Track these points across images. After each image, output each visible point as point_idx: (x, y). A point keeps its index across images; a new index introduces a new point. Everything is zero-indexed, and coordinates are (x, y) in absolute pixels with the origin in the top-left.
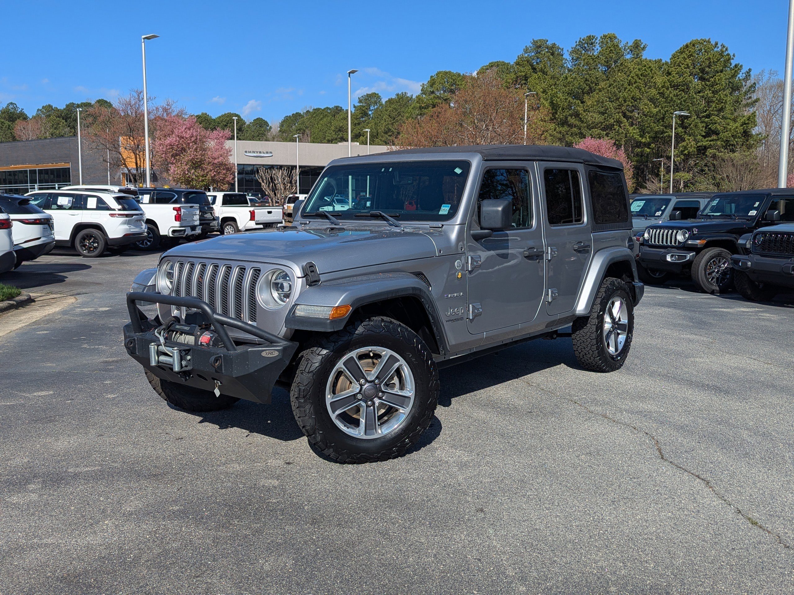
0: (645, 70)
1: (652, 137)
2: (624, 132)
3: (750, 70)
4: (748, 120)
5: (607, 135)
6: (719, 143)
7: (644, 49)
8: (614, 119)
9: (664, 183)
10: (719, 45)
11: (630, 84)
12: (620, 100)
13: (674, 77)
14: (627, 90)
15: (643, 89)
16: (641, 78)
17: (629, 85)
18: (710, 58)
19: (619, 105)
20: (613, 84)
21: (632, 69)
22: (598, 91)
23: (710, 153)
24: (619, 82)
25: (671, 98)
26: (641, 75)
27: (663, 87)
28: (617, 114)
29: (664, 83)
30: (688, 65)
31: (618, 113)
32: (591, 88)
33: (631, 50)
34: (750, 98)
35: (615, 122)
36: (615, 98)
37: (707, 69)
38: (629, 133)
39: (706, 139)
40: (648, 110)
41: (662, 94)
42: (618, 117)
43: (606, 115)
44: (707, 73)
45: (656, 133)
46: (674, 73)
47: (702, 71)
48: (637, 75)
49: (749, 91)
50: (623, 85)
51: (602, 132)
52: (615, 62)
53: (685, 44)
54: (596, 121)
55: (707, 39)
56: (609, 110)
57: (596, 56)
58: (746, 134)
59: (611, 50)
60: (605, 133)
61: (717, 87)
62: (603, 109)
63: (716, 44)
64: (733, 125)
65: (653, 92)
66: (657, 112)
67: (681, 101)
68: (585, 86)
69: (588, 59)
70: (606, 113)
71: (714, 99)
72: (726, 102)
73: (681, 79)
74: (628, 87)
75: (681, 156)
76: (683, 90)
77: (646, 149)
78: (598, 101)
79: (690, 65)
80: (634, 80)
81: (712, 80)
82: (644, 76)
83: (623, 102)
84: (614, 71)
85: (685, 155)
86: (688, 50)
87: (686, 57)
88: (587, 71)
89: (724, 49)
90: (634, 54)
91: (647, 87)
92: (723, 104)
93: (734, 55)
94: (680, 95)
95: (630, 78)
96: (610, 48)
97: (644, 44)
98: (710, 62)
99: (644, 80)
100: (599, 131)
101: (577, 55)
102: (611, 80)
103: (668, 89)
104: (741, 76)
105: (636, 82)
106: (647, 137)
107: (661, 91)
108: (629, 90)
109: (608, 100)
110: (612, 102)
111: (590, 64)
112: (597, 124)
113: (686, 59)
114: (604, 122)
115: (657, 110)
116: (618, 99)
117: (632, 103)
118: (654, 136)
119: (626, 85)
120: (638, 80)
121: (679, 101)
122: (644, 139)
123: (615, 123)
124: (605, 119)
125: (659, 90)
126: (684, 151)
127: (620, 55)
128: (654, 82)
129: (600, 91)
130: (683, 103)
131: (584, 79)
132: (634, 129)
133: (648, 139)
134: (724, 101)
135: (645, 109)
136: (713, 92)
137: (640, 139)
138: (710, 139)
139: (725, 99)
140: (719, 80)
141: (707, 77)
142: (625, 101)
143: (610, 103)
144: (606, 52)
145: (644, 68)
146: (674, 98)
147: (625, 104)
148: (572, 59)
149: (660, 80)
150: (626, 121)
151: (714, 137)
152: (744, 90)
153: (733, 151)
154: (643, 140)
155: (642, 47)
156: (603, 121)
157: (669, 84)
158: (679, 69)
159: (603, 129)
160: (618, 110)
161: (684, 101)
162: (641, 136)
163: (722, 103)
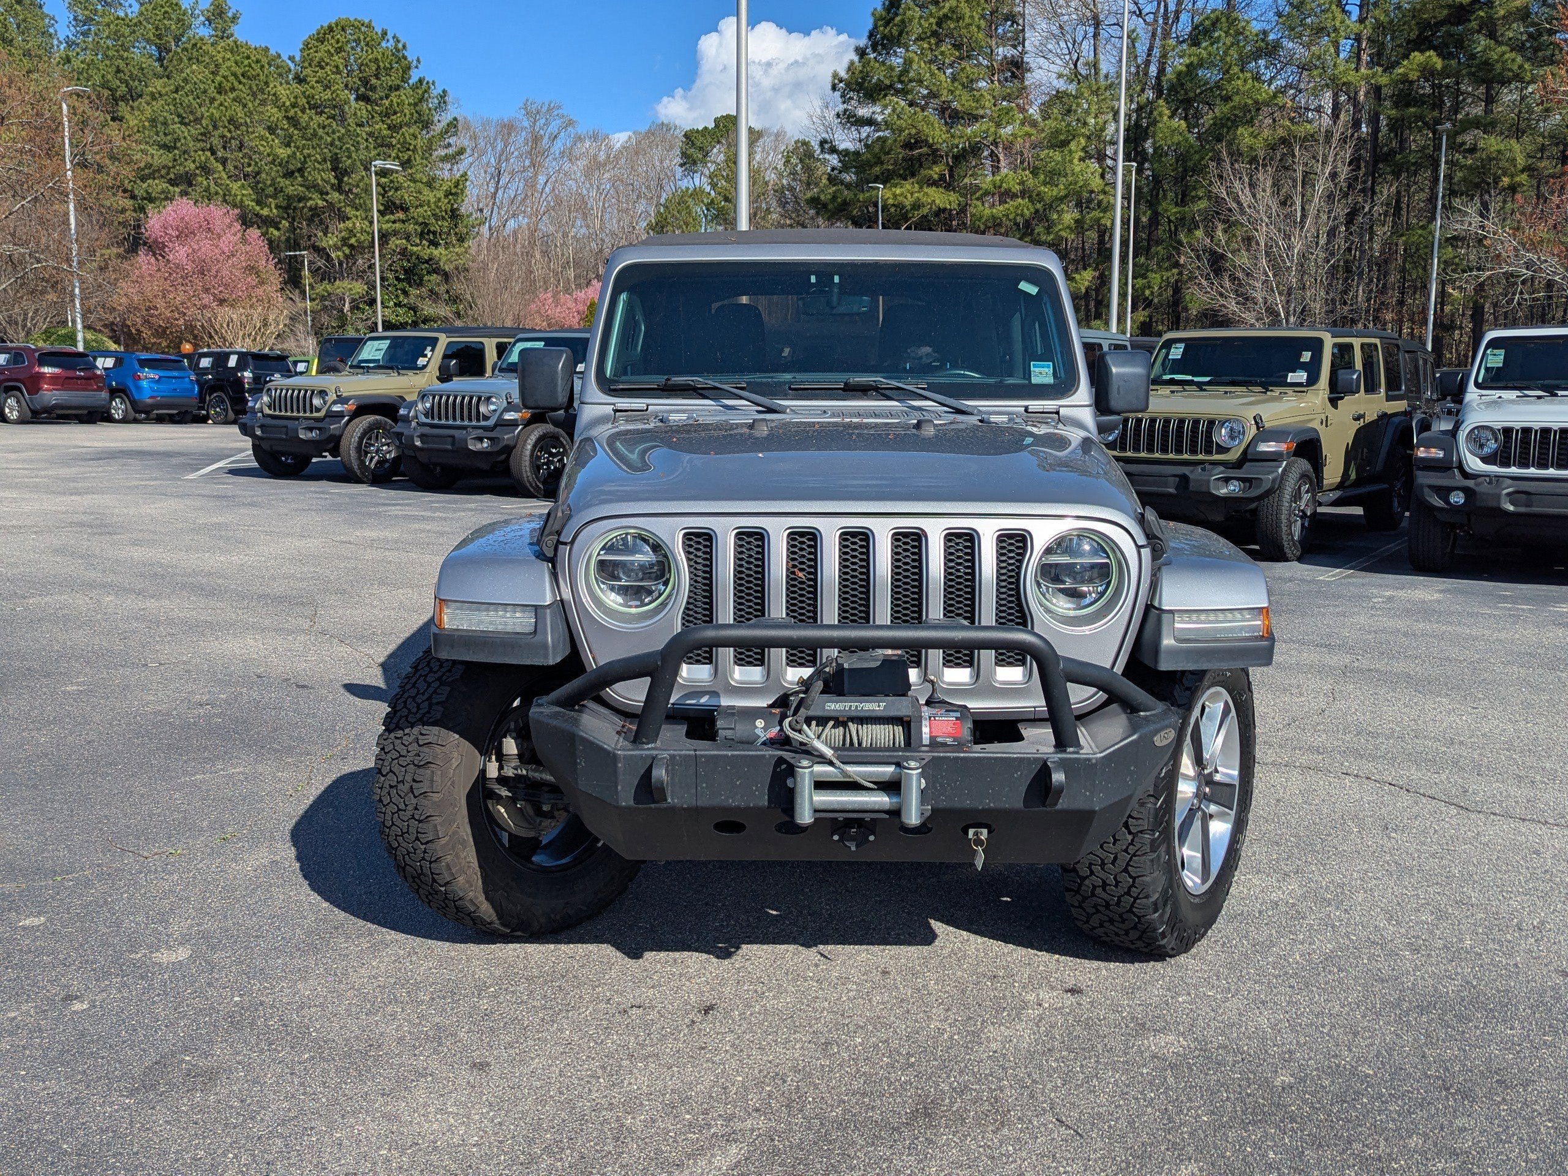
0: (250, 66)
1: (280, 207)
2: (221, 192)
3: (444, 91)
4: (456, 187)
5: (184, 193)
6: (411, 227)
7: (234, 19)
8: (194, 162)
9: (312, 300)
10: (390, 36)
11: (220, 90)
12: (204, 122)
13: (313, 87)
14: (216, 104)
15: (250, 105)
16: (244, 80)
17: (220, 93)
18: (377, 59)
19: (201, 134)
20: (183, 88)
21: (221, 61)
22: (148, 98)
23: (396, 246)
24: (195, 83)
25: (314, 130)
26: (243, 75)
27: (294, 105)
28: (200, 153)
29: (296, 97)
30: (337, 67)
31: (203, 150)
32: (130, 90)
33: (208, 19)
34: (449, 145)
35: (197, 168)
36: (191, 118)
37: (374, 81)
38: (230, 195)
39: (387, 217)
40: (269, 151)
41: (293, 121)
42: (203, 158)
43: (176, 151)
44: (373, 89)
45: (289, 198)
46: (312, 80)
47: (365, 82)
48: (234, 75)
49: (446, 132)
50: (205, 92)
51: (171, 188)
52: (177, 39)
53: (326, 25)
54: (155, 164)
55: (366, 21)
56: (183, 141)
57: (134, 21)
58: (454, 215)
59: (166, 12)
60: (177, 190)
61: (397, 119)
62: (169, 137)
63: (385, 33)
64: (428, 195)
65: (273, 113)
66: (289, 156)
67: (334, 139)
68: (118, 82)
69: (117, 25)
70: (175, 148)
71: (394, 141)
72: (415, 150)
73: (327, 95)
74: (218, 96)
75: (345, 248)
76: (333, 117)
77: (271, 229)
78: (153, 121)
79: (341, 67)
80: (229, 85)
81: (386, 102)
82: (249, 78)
83: (210, 127)
84: (181, 59)
85: (352, 247)
86: (333, 37)
87: (332, 51)
88: (117, 51)
89: (400, 46)
90: (215, 29)
91: (258, 101)
92: (410, 153)
93: (418, 60)
94: (329, 125)
95: (218, 78)
96: (162, 6)
97: (233, 10)
98: (379, 67)
99: (250, 88)
100: (165, 185)
101: (86, 13)
102: (178, 79)
103: (303, 111)
104: (433, 103)
105: (233, 89)
106: (273, 206)
107: (291, 113)
108: (221, 104)
109: (176, 119)
110: (186, 124)
111: (124, 36)
112: (159, 171)
113: (332, 55)
114: (174, 167)
115: (289, 151)
116: (198, 120)
117: (230, 131)
118: (284, 204)
119: (212, 91)
120: (236, 84)
121: (329, 139)
122: (266, 209)
123: (197, 172)
124: (175, 160)
125: (286, 111)
126: (348, 238)
127: (184, 25)
128: (274, 95)
129: (154, 98)
130: (337, 143)
131: (114, 69)
132: (243, 186)
133: (274, 211)
134: (411, 147)
135: (262, 149)
136: (389, 128)
137: (258, 208)
138: (392, 217)
139: (413, 142)
140: (398, 104)
141: (375, 96)
142: (215, 127)
143: (183, 128)
144: (156, 14)
145: (246, 62)
146: (320, 132)
147: (216, 133)
148: (75, 19)
149: (285, 92)
150: (221, 168)
151: (401, 215)
152: (438, 128)
153: (434, 244)
154: (265, 212)
155: (230, 15)
156: (170, 165)
157: (305, 100)
158: (321, 73)
159: (173, 183)
160: (202, 145)
161: (340, 139)
162: (259, 202)
163: (408, 149)
